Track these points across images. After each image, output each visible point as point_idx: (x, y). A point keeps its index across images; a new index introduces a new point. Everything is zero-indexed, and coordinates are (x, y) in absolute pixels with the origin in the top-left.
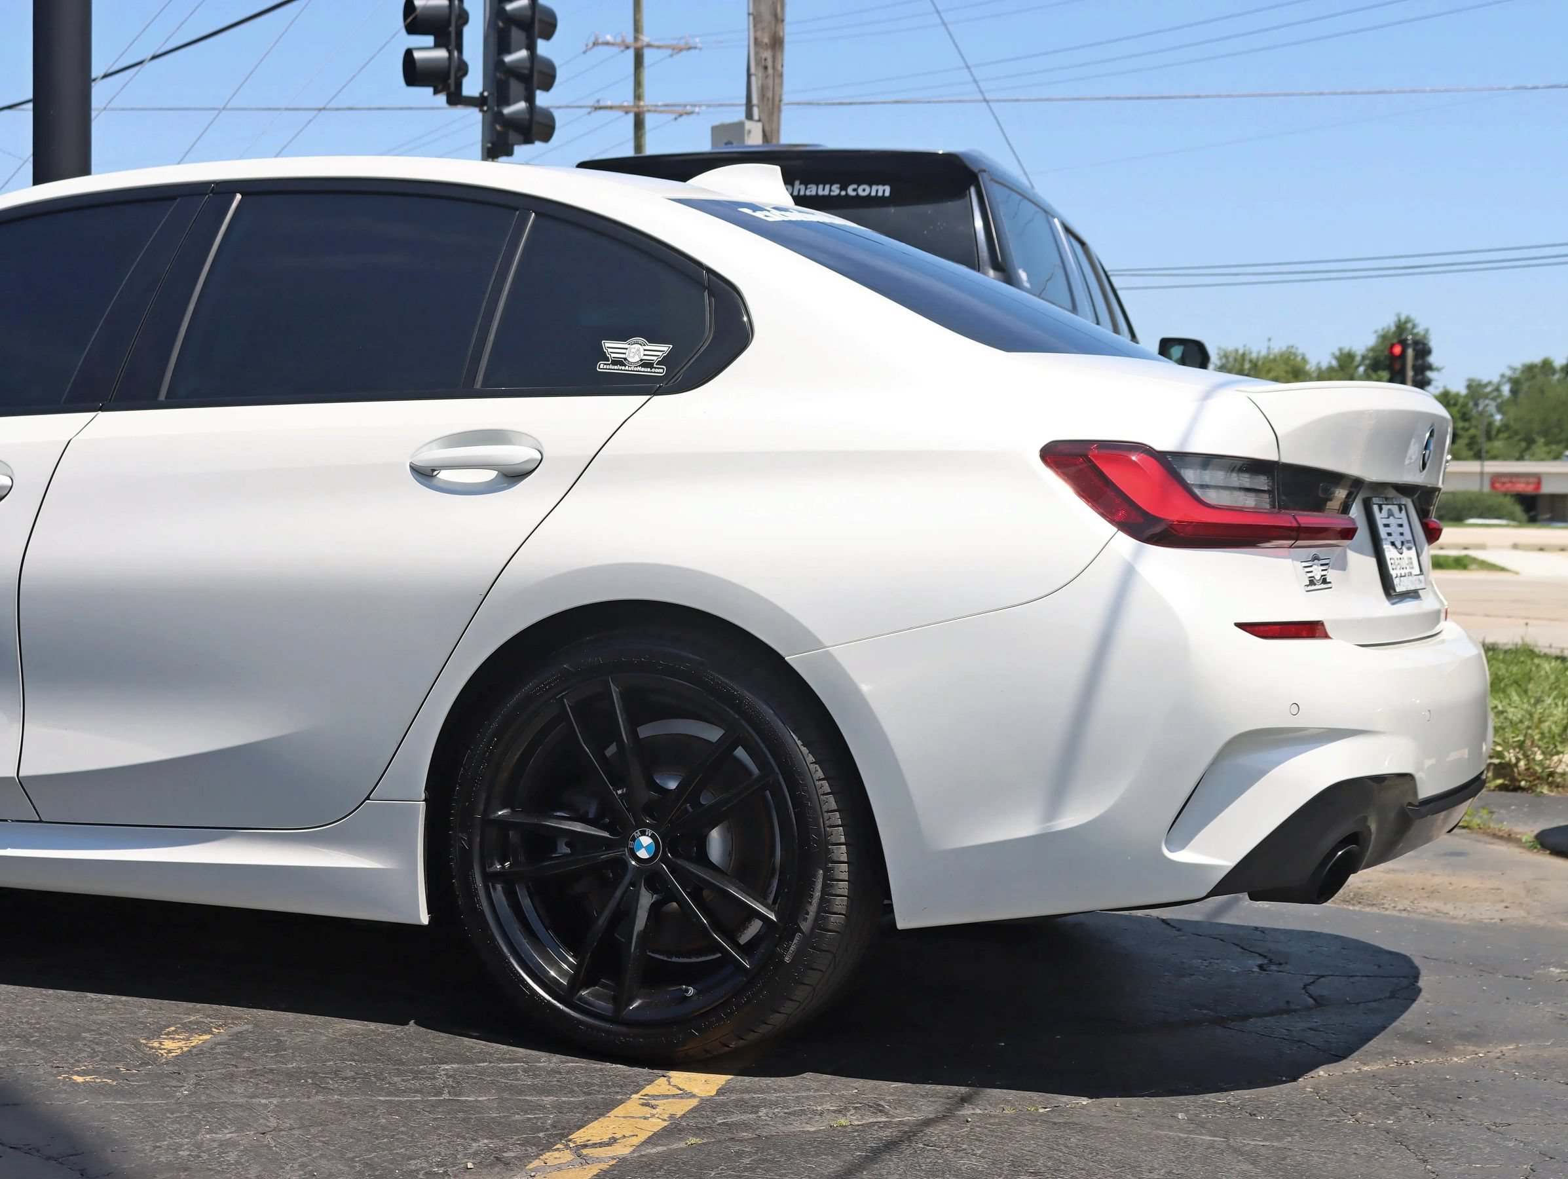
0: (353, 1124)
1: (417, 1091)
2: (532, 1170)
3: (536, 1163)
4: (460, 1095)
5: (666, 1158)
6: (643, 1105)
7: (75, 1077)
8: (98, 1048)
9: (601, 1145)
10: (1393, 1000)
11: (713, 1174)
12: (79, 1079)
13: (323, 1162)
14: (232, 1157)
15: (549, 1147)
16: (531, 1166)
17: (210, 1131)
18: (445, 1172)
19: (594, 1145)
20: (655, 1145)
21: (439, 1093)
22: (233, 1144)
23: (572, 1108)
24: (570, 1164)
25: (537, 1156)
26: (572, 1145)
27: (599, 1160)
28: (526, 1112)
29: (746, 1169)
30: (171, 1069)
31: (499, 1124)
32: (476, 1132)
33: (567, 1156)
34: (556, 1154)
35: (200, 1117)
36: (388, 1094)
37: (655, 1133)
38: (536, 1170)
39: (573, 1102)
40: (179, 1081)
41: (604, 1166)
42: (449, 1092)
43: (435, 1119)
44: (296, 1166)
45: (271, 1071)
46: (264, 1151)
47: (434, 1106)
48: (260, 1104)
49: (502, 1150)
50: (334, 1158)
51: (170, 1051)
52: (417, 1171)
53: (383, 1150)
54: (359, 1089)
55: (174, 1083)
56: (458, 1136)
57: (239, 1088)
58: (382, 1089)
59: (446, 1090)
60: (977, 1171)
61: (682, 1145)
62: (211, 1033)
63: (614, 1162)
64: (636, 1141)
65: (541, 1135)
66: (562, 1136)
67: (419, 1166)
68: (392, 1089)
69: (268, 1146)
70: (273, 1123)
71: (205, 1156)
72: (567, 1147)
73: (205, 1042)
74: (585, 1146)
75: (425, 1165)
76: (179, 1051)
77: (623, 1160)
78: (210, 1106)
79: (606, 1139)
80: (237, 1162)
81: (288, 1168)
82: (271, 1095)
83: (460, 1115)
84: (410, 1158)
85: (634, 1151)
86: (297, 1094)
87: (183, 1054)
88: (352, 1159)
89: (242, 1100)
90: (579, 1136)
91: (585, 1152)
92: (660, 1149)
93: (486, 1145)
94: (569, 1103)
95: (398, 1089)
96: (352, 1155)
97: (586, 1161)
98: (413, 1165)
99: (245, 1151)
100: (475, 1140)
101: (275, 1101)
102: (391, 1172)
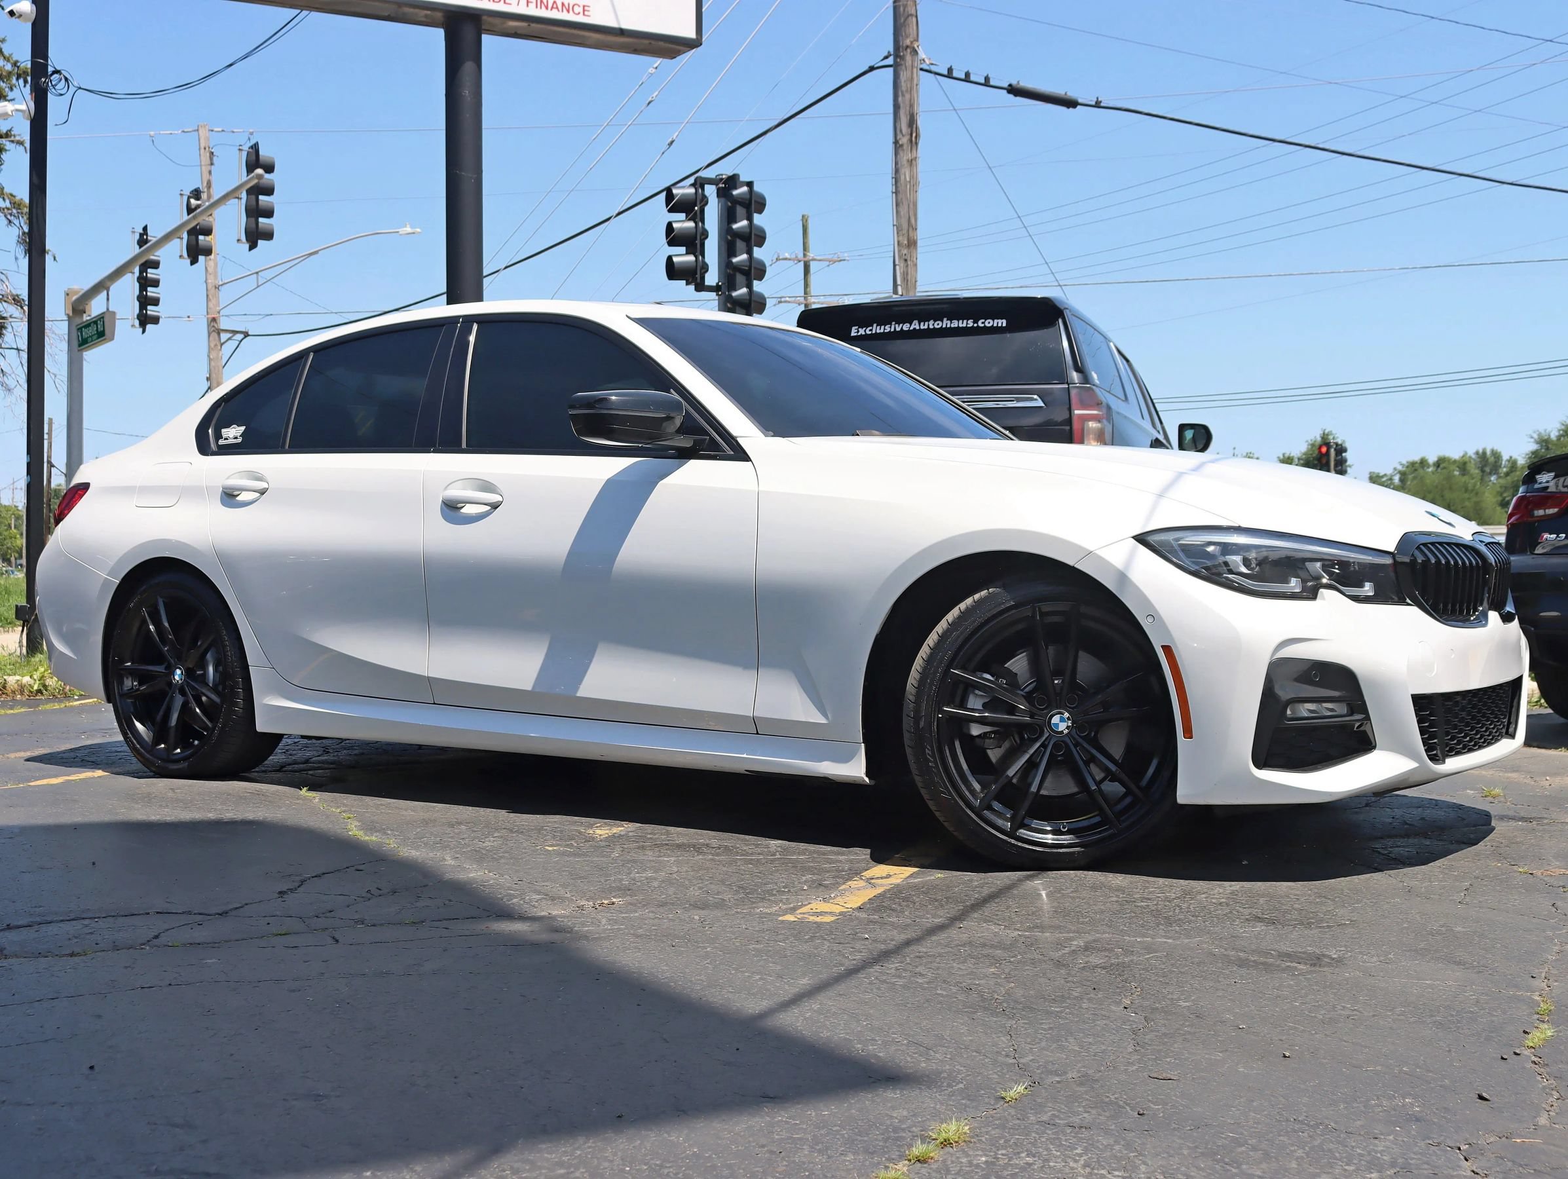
0: (725, 869)
1: (760, 854)
2: (842, 890)
3: (844, 886)
4: (787, 856)
5: (924, 884)
6: (903, 860)
7: (547, 848)
8: (555, 834)
9: (882, 878)
10: (1368, 808)
11: (956, 889)
12: (550, 849)
13: (712, 886)
14: (656, 884)
15: (850, 879)
16: (841, 888)
17: (638, 873)
18: (789, 891)
19: (878, 878)
20: (915, 878)
21: (774, 855)
22: (655, 879)
23: (859, 862)
24: (864, 888)
25: (844, 883)
26: (864, 878)
27: (882, 885)
28: (830, 864)
29: (976, 887)
30: (603, 844)
31: (816, 868)
32: (802, 872)
33: (862, 883)
34: (855, 882)
35: (630, 866)
36: (741, 855)
37: (914, 873)
38: (844, 890)
39: (858, 859)
40: (611, 849)
41: (888, 888)
42: (780, 855)
43: (775, 867)
44: (696, 888)
45: (667, 844)
46: (674, 881)
47: (772, 861)
48: (665, 861)
49: (821, 880)
50: (718, 884)
51: (600, 835)
52: (772, 890)
53: (748, 880)
54: (723, 852)
55: (608, 850)
56: (792, 874)
57: (649, 853)
58: (738, 853)
59: (778, 853)
60: (1122, 887)
61: (933, 878)
62: (624, 827)
63: (892, 886)
64: (903, 876)
65: (843, 873)
66: (857, 874)
67: (772, 888)
68: (744, 853)
69: (675, 879)
70: (675, 869)
71: (639, 884)
72: (862, 879)
73: (621, 831)
74: (873, 879)
75: (776, 887)
76: (607, 835)
77: (898, 885)
78: (634, 861)
79: (884, 875)
80: (659, 887)
81: (691, 889)
82: (669, 856)
83: (790, 865)
84: (765, 884)
85: (903, 881)
86: (686, 855)
87: (609, 836)
88: (730, 885)
89: (654, 858)
90: (867, 874)
91: (873, 881)
92: (919, 880)
93: (811, 878)
94: (856, 859)
95: (747, 853)
96: (730, 883)
97: (874, 886)
98: (769, 887)
99: (663, 881)
100: (804, 876)
101: (673, 859)
102: (756, 890)
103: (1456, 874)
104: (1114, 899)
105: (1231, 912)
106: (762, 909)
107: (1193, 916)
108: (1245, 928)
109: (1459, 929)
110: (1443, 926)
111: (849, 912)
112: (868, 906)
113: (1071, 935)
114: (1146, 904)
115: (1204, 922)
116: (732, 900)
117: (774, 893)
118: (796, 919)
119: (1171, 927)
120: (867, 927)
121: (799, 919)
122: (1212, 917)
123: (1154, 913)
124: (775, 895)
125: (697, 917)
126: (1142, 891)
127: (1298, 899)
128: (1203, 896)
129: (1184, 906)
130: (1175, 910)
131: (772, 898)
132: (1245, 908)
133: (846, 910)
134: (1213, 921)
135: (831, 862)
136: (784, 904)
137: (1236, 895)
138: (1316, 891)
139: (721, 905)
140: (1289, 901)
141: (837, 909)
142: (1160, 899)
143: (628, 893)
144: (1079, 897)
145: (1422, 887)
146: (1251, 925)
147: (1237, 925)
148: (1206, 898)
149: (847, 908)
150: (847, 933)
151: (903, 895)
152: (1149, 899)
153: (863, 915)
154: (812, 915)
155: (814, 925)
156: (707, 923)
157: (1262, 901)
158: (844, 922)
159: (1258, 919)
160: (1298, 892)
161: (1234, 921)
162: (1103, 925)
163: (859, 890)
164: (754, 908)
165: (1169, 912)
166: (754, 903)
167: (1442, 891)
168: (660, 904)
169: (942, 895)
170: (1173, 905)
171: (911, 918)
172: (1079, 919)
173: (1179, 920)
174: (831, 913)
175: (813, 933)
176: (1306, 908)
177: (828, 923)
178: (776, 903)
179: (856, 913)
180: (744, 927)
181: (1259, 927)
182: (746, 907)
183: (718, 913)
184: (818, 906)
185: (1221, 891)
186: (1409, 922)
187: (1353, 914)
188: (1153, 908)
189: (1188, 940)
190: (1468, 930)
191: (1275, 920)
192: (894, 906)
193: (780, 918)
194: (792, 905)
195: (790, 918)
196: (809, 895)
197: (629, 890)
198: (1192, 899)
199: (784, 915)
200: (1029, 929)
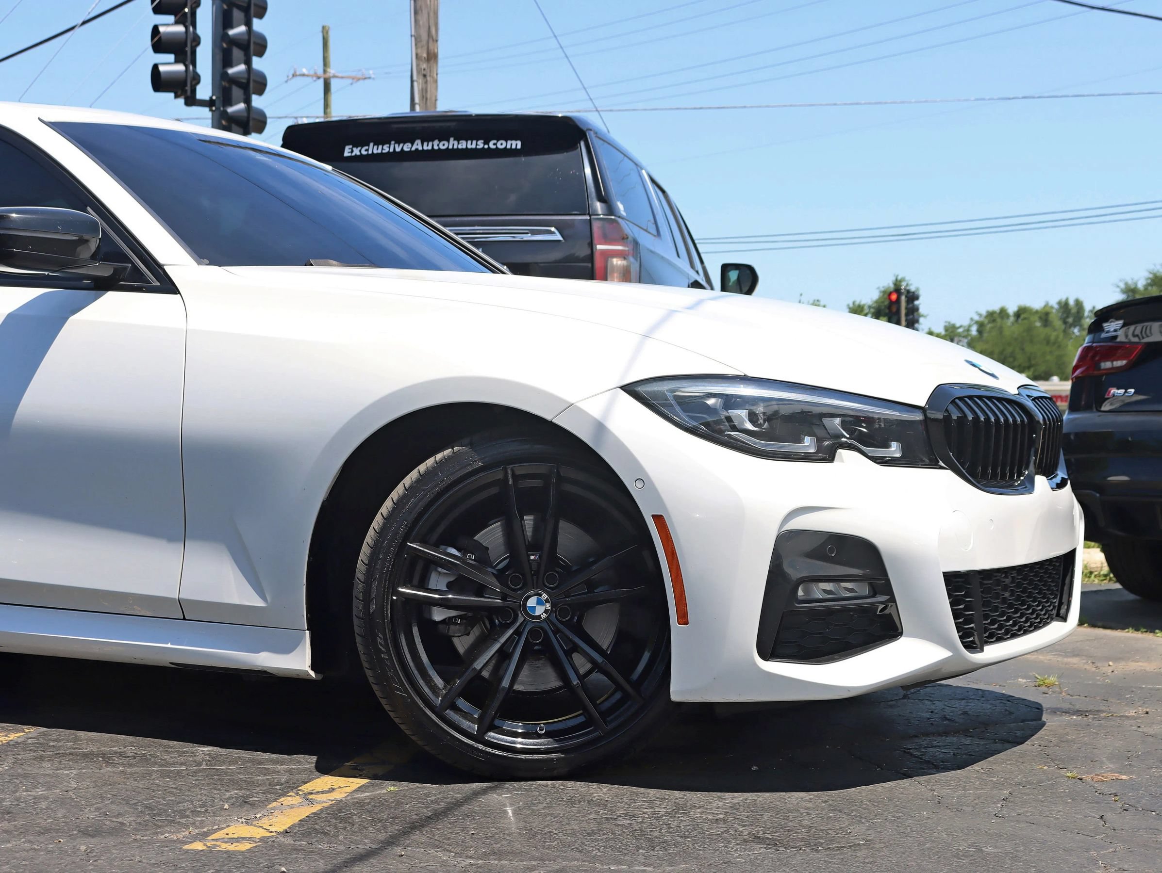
0: (135, 784)
1: (182, 764)
2: (271, 809)
3: (274, 804)
4: (214, 766)
5: (371, 799)
6: (353, 769)
9: (323, 792)
10: (905, 700)
11: (408, 806)
13: (113, 806)
14: (44, 805)
15: (284, 795)
16: (270, 806)
17: (27, 791)
18: (206, 810)
19: (318, 793)
20: (364, 792)
21: (200, 764)
22: (45, 798)
23: (300, 772)
24: (300, 805)
25: (275, 800)
26: (301, 793)
27: (321, 802)
28: (265, 775)
29: (432, 803)
31: (245, 782)
32: (228, 786)
33: (297, 800)
34: (290, 799)
35: (18, 782)
36: (160, 766)
37: (363, 785)
38: (274, 808)
39: (299, 769)
40: (2, 760)
41: (326, 805)
42: (207, 764)
43: (197, 780)
44: (93, 809)
45: (71, 754)
46: (68, 801)
47: (195, 773)
48: (63, 774)
49: (248, 796)
50: (121, 803)
52: (185, 810)
53: (159, 798)
54: (138, 763)
56: (215, 789)
57: (47, 765)
58: (156, 763)
59: (204, 763)
60: (604, 800)
61: (384, 791)
62: (24, 732)
63: (333, 802)
64: (349, 790)
65: (278, 787)
66: (293, 788)
67: (186, 807)
68: (163, 762)
69: (70, 798)
70: (74, 785)
71: (23, 805)
72: (297, 794)
73: (19, 737)
74: (311, 793)
75: (190, 806)
77: (339, 802)
78: (26, 776)
79: (326, 789)
80: (47, 808)
81: (86, 811)
82: (71, 768)
83: (216, 777)
84: (179, 803)
85: (347, 796)
86: (91, 767)
88: (135, 804)
89: (51, 772)
90: (306, 788)
91: (311, 797)
92: (367, 794)
93: (237, 794)
94: (297, 769)
95: (167, 763)
96: (135, 801)
97: (311, 802)
98: (182, 806)
99: (54, 801)
100: (228, 791)
101: (75, 772)
102: (165, 811)
103: (994, 779)
104: (592, 816)
105: (727, 831)
106: (167, 835)
107: (681, 837)
108: (741, 851)
109: (990, 849)
110: (970, 846)
111: (272, 837)
112: (297, 829)
113: (534, 863)
114: (628, 822)
115: (693, 845)
116: (133, 824)
117: (188, 813)
118: (205, 848)
119: (653, 851)
120: (289, 856)
121: (209, 847)
122: (704, 838)
123: (637, 833)
124: (188, 816)
125: (83, 848)
126: (626, 806)
127: (808, 814)
128: (699, 811)
129: (673, 824)
130: (661, 829)
131: (183, 821)
132: (744, 826)
133: (269, 834)
134: (704, 843)
135: (267, 772)
136: (197, 828)
137: (737, 809)
138: (831, 803)
139: (118, 830)
140: (797, 817)
141: (259, 833)
142: (647, 816)
143: (7, 817)
144: (551, 815)
145: (954, 797)
146: (748, 847)
147: (732, 848)
148: (701, 813)
149: (271, 832)
150: (262, 865)
151: (343, 814)
152: (634, 816)
153: (289, 841)
154: (226, 842)
155: (225, 855)
156: (93, 854)
157: (766, 816)
158: (262, 851)
159: (758, 839)
160: (808, 805)
161: (729, 842)
162: (573, 849)
163: (292, 808)
164: (157, 834)
165: (654, 832)
166: (160, 827)
167: (977, 801)
168: (43, 831)
169: (389, 814)
170: (661, 823)
171: (345, 844)
172: (545, 842)
173: (665, 842)
174: (250, 839)
175: (221, 866)
176: (816, 825)
177: (243, 852)
178: (187, 826)
179: (282, 839)
180: (137, 858)
181: (759, 850)
182: (148, 833)
183: (110, 841)
184: (239, 829)
185: (720, 804)
186: (933, 841)
187: (868, 833)
188: (637, 828)
189: (670, 868)
190: (1000, 850)
191: (778, 840)
192: (328, 828)
193: (186, 847)
194: (205, 830)
195: (198, 846)
196: (229, 816)
197: (8, 813)
198: (685, 814)
199: (191, 842)
200: (485, 856)
